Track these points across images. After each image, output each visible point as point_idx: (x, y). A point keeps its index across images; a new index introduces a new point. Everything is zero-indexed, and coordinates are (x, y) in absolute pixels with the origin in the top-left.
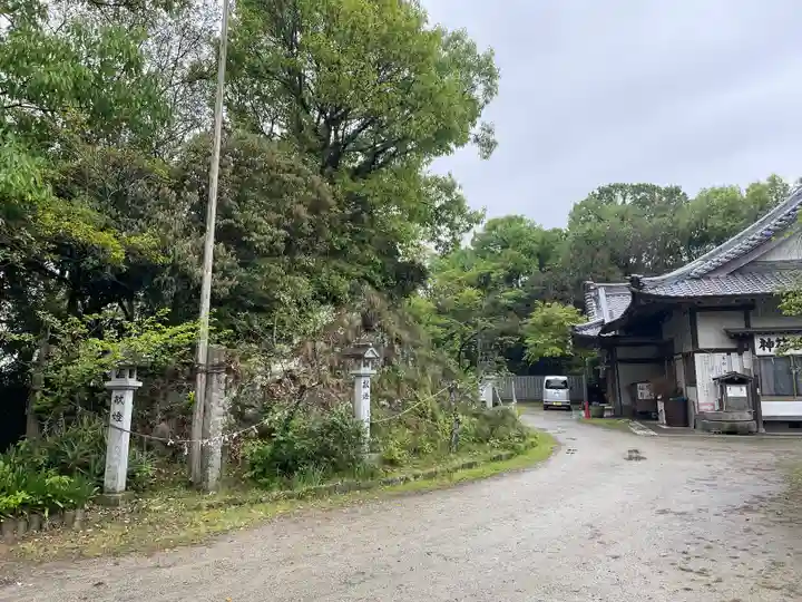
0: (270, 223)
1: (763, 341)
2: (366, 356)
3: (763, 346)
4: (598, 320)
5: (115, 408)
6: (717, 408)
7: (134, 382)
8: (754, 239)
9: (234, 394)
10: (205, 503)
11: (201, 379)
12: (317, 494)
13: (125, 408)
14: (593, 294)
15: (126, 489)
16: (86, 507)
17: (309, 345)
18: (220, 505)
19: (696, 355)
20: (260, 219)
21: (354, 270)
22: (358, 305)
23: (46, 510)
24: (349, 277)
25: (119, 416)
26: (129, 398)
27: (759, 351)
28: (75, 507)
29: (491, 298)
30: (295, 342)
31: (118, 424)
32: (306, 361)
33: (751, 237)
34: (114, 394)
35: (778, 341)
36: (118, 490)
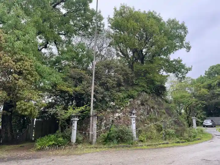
0: (112, 80)
2: (133, 112)
5: (73, 125)
7: (77, 119)
9: (105, 122)
10: (89, 147)
11: (91, 119)
12: (115, 147)
13: (75, 125)
15: (76, 142)
16: (66, 145)
17: (125, 109)
18: (92, 148)
20: (110, 80)
21: (140, 89)
22: (140, 98)
23: (57, 146)
24: (137, 91)
25: (74, 126)
26: (76, 122)
28: (63, 145)
29: (212, 91)
30: (121, 109)
31: (74, 128)
32: (124, 113)
34: (73, 121)
36: (74, 142)
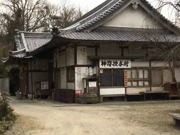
1: (102, 62)
3: (102, 64)
4: (22, 50)
6: (83, 92)
8: (101, 16)
14: (18, 36)
19: (76, 68)
27: (101, 66)
33: (100, 15)
35: (108, 62)
